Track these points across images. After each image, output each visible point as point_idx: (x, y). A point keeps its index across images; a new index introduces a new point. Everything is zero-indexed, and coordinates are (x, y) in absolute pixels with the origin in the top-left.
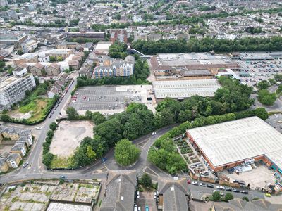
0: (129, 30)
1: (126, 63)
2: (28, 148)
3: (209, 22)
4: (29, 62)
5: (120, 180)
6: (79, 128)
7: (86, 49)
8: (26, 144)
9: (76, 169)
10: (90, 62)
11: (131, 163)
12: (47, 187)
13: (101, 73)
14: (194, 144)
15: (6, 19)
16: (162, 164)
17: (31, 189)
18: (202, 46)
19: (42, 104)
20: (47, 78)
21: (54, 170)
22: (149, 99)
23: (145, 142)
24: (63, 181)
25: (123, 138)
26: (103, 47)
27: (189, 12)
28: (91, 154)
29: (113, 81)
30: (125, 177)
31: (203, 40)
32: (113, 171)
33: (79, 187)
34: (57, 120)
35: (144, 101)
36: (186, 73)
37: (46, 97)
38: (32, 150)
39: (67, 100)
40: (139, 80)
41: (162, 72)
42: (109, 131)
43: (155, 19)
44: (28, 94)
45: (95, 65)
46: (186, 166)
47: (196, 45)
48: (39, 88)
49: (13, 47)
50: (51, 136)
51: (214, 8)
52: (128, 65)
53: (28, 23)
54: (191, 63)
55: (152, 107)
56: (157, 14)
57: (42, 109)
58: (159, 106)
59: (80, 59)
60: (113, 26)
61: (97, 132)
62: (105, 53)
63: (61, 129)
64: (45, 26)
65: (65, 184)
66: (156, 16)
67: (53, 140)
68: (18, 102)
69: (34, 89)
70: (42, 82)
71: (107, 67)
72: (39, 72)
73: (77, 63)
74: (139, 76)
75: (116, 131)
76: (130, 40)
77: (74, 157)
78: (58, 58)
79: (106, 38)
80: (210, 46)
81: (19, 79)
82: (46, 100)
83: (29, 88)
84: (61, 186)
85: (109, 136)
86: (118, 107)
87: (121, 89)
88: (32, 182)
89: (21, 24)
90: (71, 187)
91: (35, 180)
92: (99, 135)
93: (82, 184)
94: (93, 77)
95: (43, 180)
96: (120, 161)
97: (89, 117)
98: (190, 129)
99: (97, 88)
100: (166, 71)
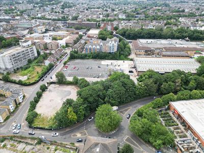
0: (115, 23)
1: (112, 41)
2: (17, 105)
3: (181, 19)
4: (36, 39)
5: (98, 150)
6: (65, 91)
7: (81, 33)
8: (15, 101)
9: (56, 130)
10: (83, 42)
11: (111, 130)
12: (24, 145)
13: (90, 49)
15: (29, 16)
17: (9, 146)
18: (177, 34)
19: (39, 70)
20: (48, 52)
21: (35, 128)
22: (131, 72)
23: (126, 110)
24: (40, 142)
25: (105, 103)
26: (94, 32)
28: (72, 116)
29: (99, 56)
30: (104, 146)
31: (178, 29)
32: (91, 138)
33: (56, 150)
34: (48, 83)
35: (127, 73)
36: (164, 53)
37: (43, 64)
38: (20, 107)
39: (59, 68)
40: (122, 56)
41: (143, 52)
42: (91, 95)
43: (136, 17)
44: (30, 61)
45: (86, 43)
47: (172, 33)
48: (39, 57)
49: (28, 30)
50: (39, 96)
51: (183, 11)
53: (43, 18)
55: (134, 78)
56: (138, 14)
57: (38, 73)
59: (75, 39)
60: (103, 20)
61: (80, 95)
62: (95, 36)
63: (50, 91)
64: (54, 20)
65: (42, 144)
66: (136, 16)
67: (41, 100)
68: (21, 67)
69: (35, 58)
70: (42, 53)
71: (96, 45)
72: (42, 47)
73: (72, 42)
74: (122, 54)
75: (99, 96)
76: (116, 29)
78: (58, 38)
79: (98, 27)
80: (185, 34)
81: (24, 49)
82: (42, 67)
83: (31, 57)
84: (38, 147)
85: (91, 99)
86: (102, 76)
88: (11, 138)
89: (39, 18)
90: (48, 148)
91: (14, 136)
92: (81, 98)
93: (59, 147)
94: (83, 52)
95: (22, 138)
96: (100, 127)
97: (75, 83)
98: (174, 101)
99: (85, 61)
100: (146, 51)
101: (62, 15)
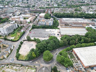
0: (52, 9)
1: (50, 21)
2: (11, 50)
3: (82, 7)
4: (16, 19)
5: (44, 69)
6: (31, 44)
7: (36, 15)
8: (11, 49)
9: (28, 61)
10: (37, 20)
11: (49, 61)
12: (16, 67)
13: (41, 24)
14: (76, 55)
15: (11, 5)
16: (62, 62)
17: (10, 67)
18: (80, 16)
19: (19, 34)
20: (22, 25)
21: (19, 60)
22: (58, 35)
23: (55, 52)
24: (22, 65)
26: (43, 15)
27: (75, 3)
28: (34, 55)
29: (45, 27)
30: (46, 68)
31: (80, 13)
32: (41, 64)
33: (28, 69)
34: (23, 41)
35: (56, 35)
36: (73, 25)
37: (20, 31)
38: (13, 51)
39: (28, 33)
40: (55, 27)
41: (64, 25)
42: (41, 47)
43: (62, 6)
44: (15, 30)
45: (39, 21)
46: (72, 64)
47: (77, 15)
48: (19, 28)
49: (12, 14)
50: (20, 46)
51: (84, 2)
52: (51, 21)
53: (18, 6)
54: (75, 22)
55: (59, 38)
56: (63, 4)
57: (19, 36)
58: (62, 38)
59: (34, 18)
60: (47, 8)
61: (37, 47)
62: (43, 17)
63: (24, 44)
64: (24, 7)
65: (23, 66)
66: (62, 5)
67: (21, 48)
68: (11, 33)
69: (17, 28)
70: (20, 26)
71: (43, 22)
72: (19, 23)
73: (33, 20)
74: (55, 26)
75: (44, 47)
76: (52, 13)
77: (27, 56)
78: (26, 18)
79: (44, 12)
80: (83, 16)
81: (12, 25)
82: (20, 33)
83: (15, 28)
84: (21, 67)
86: (46, 37)
87: (48, 30)
88: (11, 64)
89: (16, 6)
90: (25, 68)
91: (12, 64)
93: (29, 67)
94: (38, 25)
95: (15, 64)
96: (45, 59)
97: (35, 40)
98: (74, 48)
99: (39, 29)
100: (65, 24)
101: (27, 5)
